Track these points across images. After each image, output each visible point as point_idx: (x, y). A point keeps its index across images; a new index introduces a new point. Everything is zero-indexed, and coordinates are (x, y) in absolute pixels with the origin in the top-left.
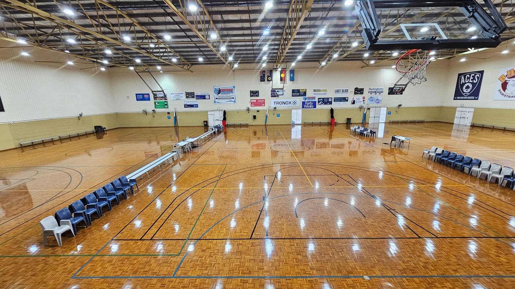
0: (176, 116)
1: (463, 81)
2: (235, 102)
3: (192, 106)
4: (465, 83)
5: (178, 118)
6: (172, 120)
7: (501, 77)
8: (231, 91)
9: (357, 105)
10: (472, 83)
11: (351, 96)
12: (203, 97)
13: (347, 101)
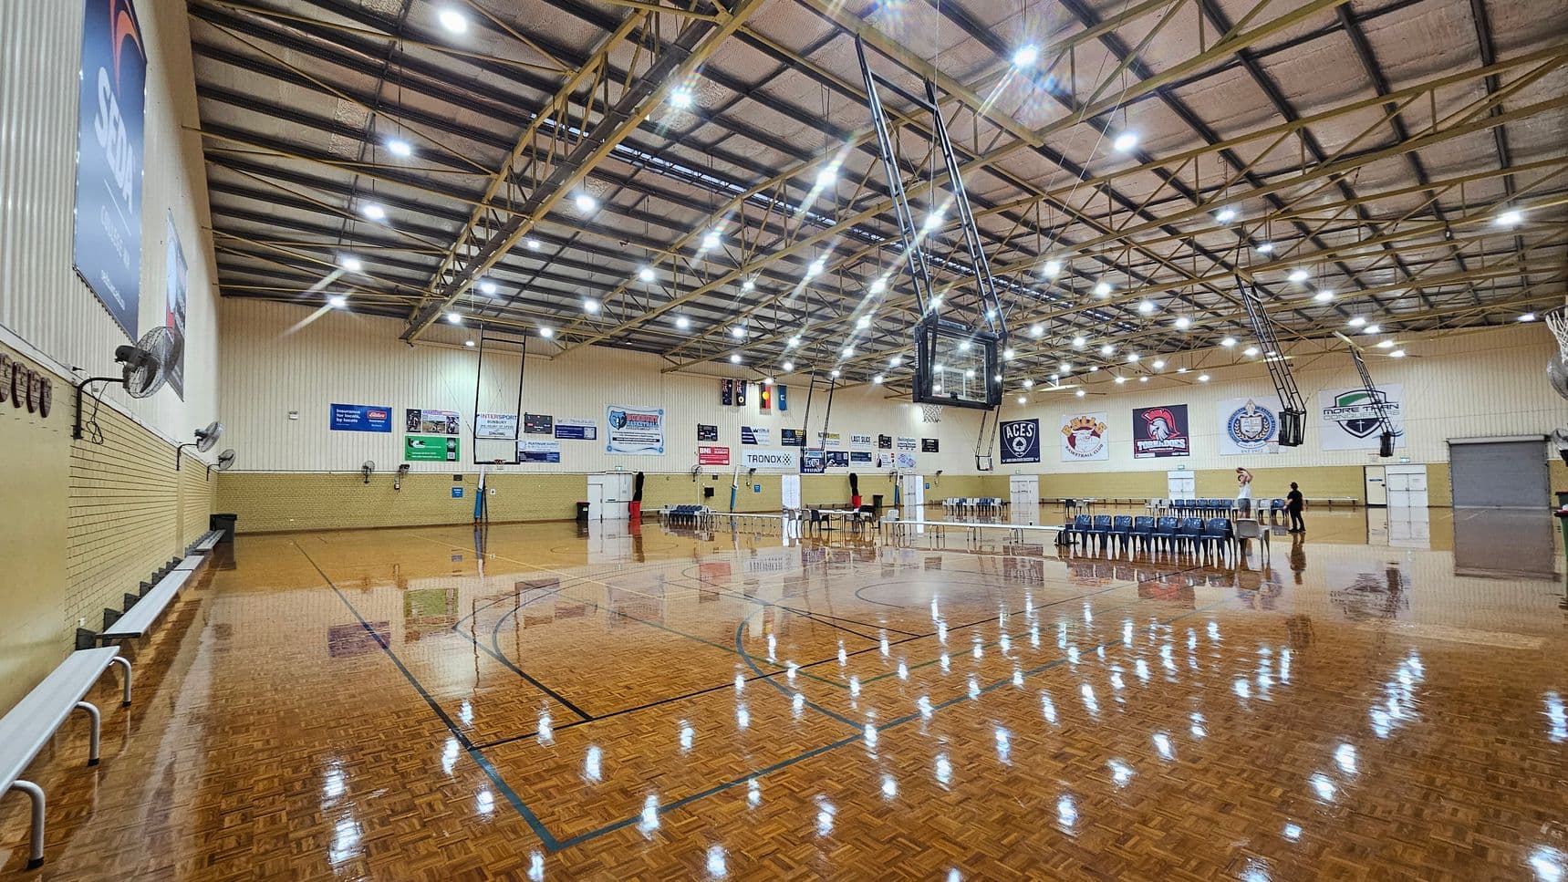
0: (484, 487)
1: (1009, 434)
2: (661, 450)
3: (540, 457)
4: (1015, 437)
5: (491, 493)
6: (468, 502)
7: (1065, 429)
8: (652, 421)
9: (886, 469)
10: (1025, 437)
11: (876, 452)
12: (577, 433)
13: (870, 459)
